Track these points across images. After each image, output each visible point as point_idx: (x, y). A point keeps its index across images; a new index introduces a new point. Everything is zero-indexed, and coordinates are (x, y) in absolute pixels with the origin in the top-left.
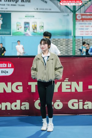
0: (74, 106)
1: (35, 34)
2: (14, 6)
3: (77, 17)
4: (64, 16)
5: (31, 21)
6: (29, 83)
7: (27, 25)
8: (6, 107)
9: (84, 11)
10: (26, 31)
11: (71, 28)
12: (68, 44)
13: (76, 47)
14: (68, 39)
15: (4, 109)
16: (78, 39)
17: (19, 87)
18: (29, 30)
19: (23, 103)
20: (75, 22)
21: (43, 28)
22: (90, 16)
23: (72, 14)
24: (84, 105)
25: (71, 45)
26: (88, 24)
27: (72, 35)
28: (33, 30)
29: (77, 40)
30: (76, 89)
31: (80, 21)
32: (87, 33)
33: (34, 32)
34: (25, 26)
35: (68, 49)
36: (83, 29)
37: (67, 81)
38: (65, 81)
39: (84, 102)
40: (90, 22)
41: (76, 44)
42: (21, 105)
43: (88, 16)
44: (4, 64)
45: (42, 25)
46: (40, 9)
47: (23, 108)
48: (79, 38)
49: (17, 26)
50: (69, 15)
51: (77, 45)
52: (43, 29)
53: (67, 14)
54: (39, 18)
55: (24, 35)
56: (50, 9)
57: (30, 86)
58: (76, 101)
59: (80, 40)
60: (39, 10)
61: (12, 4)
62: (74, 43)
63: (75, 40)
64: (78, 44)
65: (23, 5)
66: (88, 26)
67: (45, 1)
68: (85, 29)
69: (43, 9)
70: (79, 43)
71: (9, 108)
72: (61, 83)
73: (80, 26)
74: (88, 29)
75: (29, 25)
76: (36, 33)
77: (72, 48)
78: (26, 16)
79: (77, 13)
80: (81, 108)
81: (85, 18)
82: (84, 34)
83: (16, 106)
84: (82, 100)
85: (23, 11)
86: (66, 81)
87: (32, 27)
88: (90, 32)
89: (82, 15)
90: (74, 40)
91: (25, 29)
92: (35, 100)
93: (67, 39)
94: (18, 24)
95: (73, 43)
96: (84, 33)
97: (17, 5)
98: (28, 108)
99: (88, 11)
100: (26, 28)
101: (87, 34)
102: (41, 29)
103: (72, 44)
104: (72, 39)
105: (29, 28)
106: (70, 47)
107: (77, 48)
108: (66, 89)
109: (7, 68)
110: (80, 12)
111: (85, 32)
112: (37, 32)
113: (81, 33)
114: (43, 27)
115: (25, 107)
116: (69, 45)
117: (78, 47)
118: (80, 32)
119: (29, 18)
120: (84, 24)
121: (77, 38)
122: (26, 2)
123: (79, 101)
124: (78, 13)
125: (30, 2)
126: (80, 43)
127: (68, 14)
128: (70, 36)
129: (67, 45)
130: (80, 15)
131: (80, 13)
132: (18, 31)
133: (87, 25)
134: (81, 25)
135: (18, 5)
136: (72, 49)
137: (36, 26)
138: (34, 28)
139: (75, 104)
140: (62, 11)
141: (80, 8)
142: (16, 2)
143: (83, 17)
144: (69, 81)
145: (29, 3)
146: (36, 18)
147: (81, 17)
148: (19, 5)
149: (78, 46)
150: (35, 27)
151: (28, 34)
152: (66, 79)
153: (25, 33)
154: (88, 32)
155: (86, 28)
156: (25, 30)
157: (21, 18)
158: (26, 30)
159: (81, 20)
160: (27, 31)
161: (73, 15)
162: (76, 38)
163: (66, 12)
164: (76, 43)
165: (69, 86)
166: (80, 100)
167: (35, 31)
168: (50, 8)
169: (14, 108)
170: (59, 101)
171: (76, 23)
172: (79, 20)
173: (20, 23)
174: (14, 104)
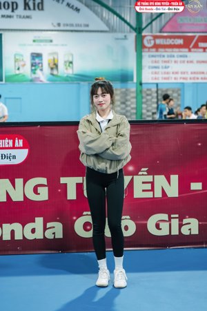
0: (161, 229)
1: (54, 78)
2: (9, 19)
3: (145, 43)
4: (117, 39)
5: (46, 51)
6: (63, 180)
7: (37, 60)
8: (13, 232)
9: (158, 29)
10: (35, 73)
11: (131, 65)
12: (127, 100)
13: (144, 106)
14: (127, 90)
15: (7, 237)
16: (148, 90)
17: (40, 189)
18: (42, 70)
19: (49, 225)
20: (141, 52)
21: (71, 65)
22: (173, 40)
23: (134, 34)
24: (181, 226)
25: (132, 103)
26: (168, 56)
27: (135, 80)
28: (50, 69)
29: (145, 92)
30: (163, 191)
31: (151, 50)
32: (166, 76)
33: (52, 74)
34: (34, 61)
35: (127, 111)
36: (157, 67)
37: (145, 173)
38: (140, 173)
39: (181, 219)
40: (173, 52)
41: (144, 100)
42: (45, 229)
43: (168, 40)
44: (7, 141)
45: (71, 60)
46: (64, 25)
47: (49, 235)
48: (149, 87)
49: (15, 62)
50: (128, 37)
51: (145, 103)
52: (72, 68)
53: (124, 34)
54: (63, 45)
55: (31, 81)
56: (87, 26)
57: (65, 185)
58: (165, 217)
59: (152, 92)
60: (62, 28)
61: (4, 14)
62: (139, 97)
63: (141, 92)
64: (147, 100)
65: (28, 17)
66: (168, 62)
67: (75, 8)
68: (162, 67)
69: (72, 25)
70: (149, 97)
71: (18, 237)
72: (132, 179)
73: (152, 62)
74: (168, 67)
75: (42, 60)
76: (57, 76)
77: (136, 108)
78: (34, 41)
79: (144, 33)
80: (175, 232)
81: (162, 43)
82: (160, 79)
83: (33, 231)
84: (177, 216)
85: (28, 30)
86: (143, 175)
87: (49, 64)
88: (173, 73)
89: (155, 37)
90: (138, 91)
91: (33, 68)
92: (75, 218)
93: (124, 90)
94: (17, 58)
95: (136, 98)
96: (160, 76)
97: (15, 17)
98: (60, 235)
99: (167, 28)
100: (35, 66)
101: (165, 79)
102: (69, 68)
103: (134, 100)
104: (133, 89)
105: (42, 66)
106: (130, 106)
107: (146, 108)
108: (144, 191)
109: (14, 147)
110: (152, 32)
111: (162, 73)
112: (59, 74)
113: (154, 76)
114: (71, 63)
115: (54, 233)
116: (128, 103)
117: (148, 106)
118: (152, 73)
119: (42, 44)
120: (160, 56)
121: (145, 87)
122: (34, 9)
123: (170, 218)
124: (146, 32)
125: (42, 9)
126: (152, 98)
127: (125, 36)
128: (130, 82)
129: (123, 103)
130: (151, 38)
131: (150, 34)
132: (17, 72)
133: (166, 59)
134: (154, 59)
135: (17, 16)
136: (134, 111)
137: (56, 62)
138: (52, 65)
139: (162, 225)
140: (112, 30)
141: (151, 23)
142: (13, 11)
143: (158, 41)
144: (149, 174)
145: (41, 12)
146: (56, 45)
147: (153, 42)
148: (20, 17)
149: (148, 103)
150: (55, 64)
151: (39, 78)
152: (143, 169)
153: (33, 76)
154: (168, 73)
155: (164, 65)
156: (32, 70)
157: (25, 45)
158: (35, 70)
159: (152, 47)
160: (38, 71)
161: (136, 36)
162: (143, 85)
163: (122, 32)
164: (142, 98)
165: (150, 185)
166: (172, 216)
167: (55, 72)
168: (87, 23)
169: (30, 236)
170: (128, 217)
171: (143, 54)
172: (149, 48)
173: (22, 56)
174: (29, 226)
